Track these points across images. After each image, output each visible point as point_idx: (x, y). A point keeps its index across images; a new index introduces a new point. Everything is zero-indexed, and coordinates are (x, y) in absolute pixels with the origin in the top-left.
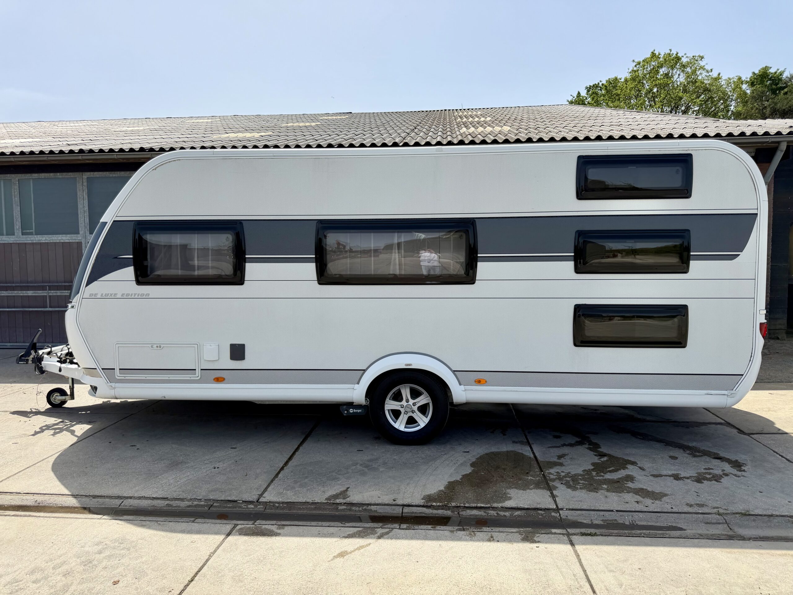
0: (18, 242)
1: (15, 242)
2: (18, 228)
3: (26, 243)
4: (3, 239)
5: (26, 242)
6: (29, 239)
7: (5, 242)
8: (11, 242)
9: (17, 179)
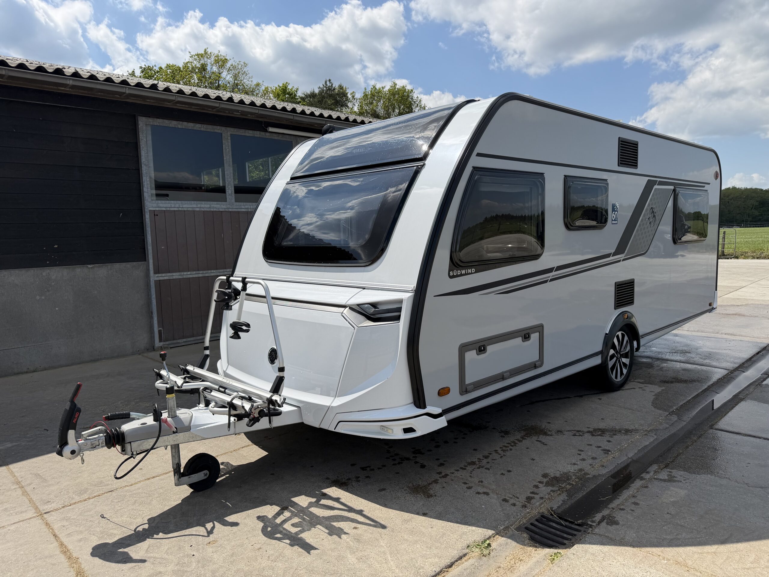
0: (230, 210)
1: (227, 210)
2: (230, 192)
3: (239, 212)
4: (212, 205)
5: (239, 210)
6: (243, 207)
7: (215, 210)
8: (223, 210)
9: (229, 134)
